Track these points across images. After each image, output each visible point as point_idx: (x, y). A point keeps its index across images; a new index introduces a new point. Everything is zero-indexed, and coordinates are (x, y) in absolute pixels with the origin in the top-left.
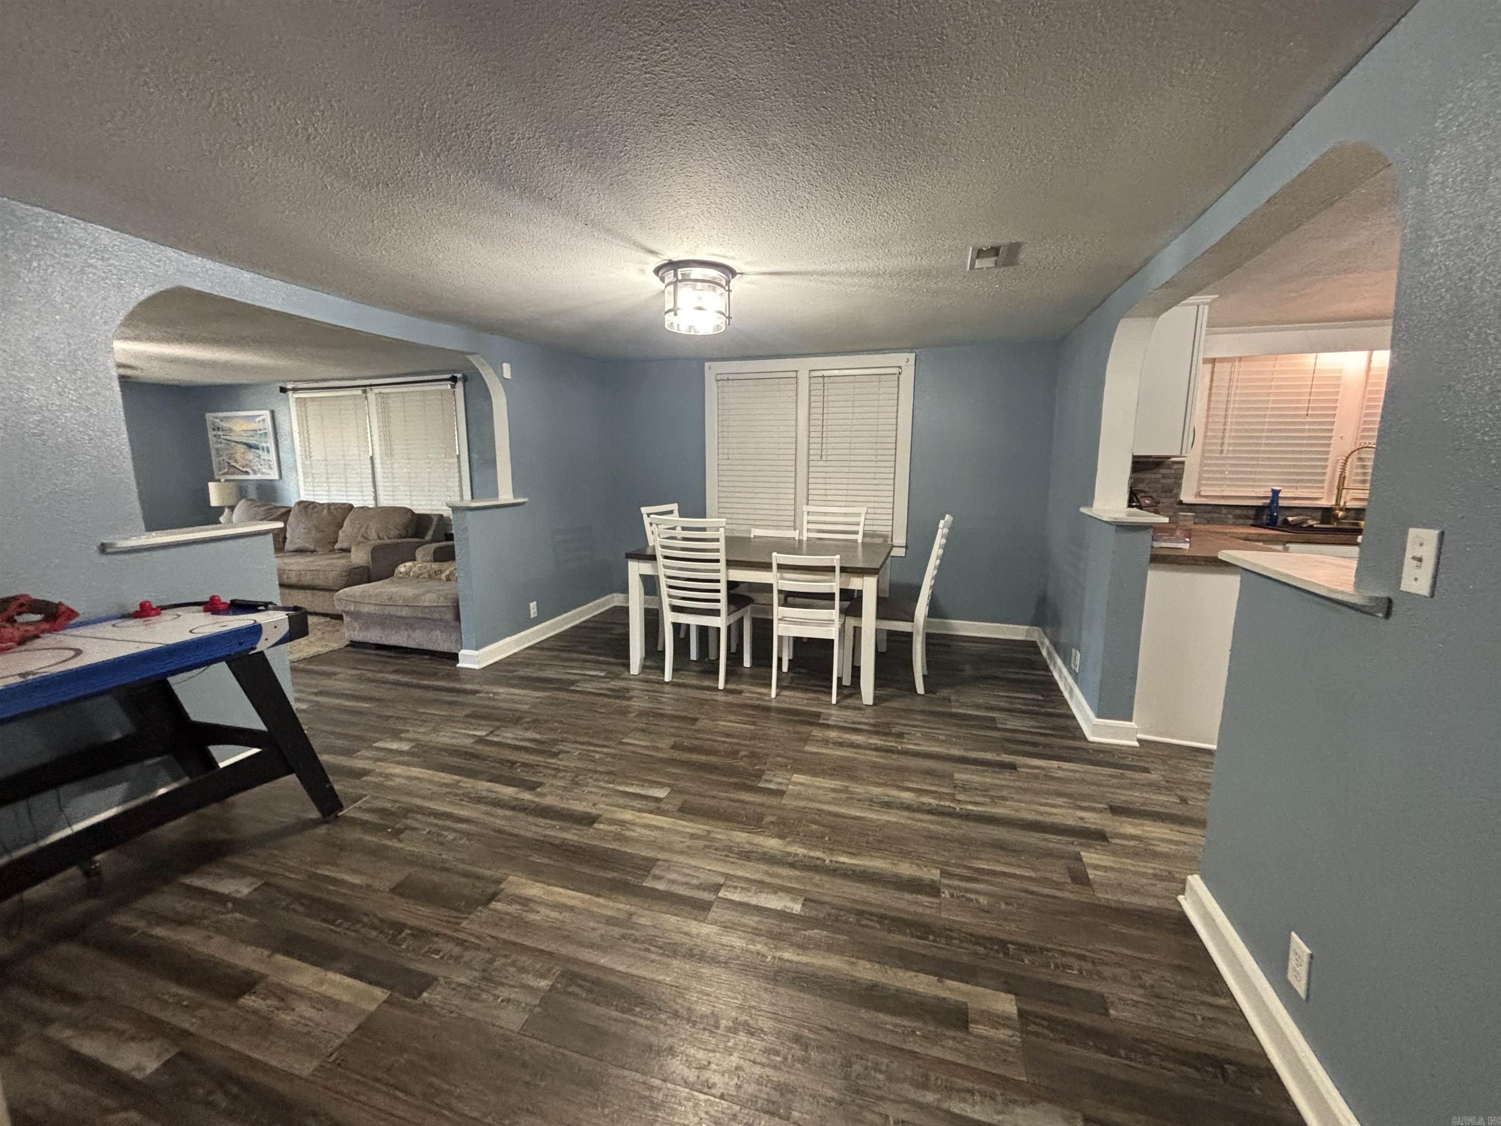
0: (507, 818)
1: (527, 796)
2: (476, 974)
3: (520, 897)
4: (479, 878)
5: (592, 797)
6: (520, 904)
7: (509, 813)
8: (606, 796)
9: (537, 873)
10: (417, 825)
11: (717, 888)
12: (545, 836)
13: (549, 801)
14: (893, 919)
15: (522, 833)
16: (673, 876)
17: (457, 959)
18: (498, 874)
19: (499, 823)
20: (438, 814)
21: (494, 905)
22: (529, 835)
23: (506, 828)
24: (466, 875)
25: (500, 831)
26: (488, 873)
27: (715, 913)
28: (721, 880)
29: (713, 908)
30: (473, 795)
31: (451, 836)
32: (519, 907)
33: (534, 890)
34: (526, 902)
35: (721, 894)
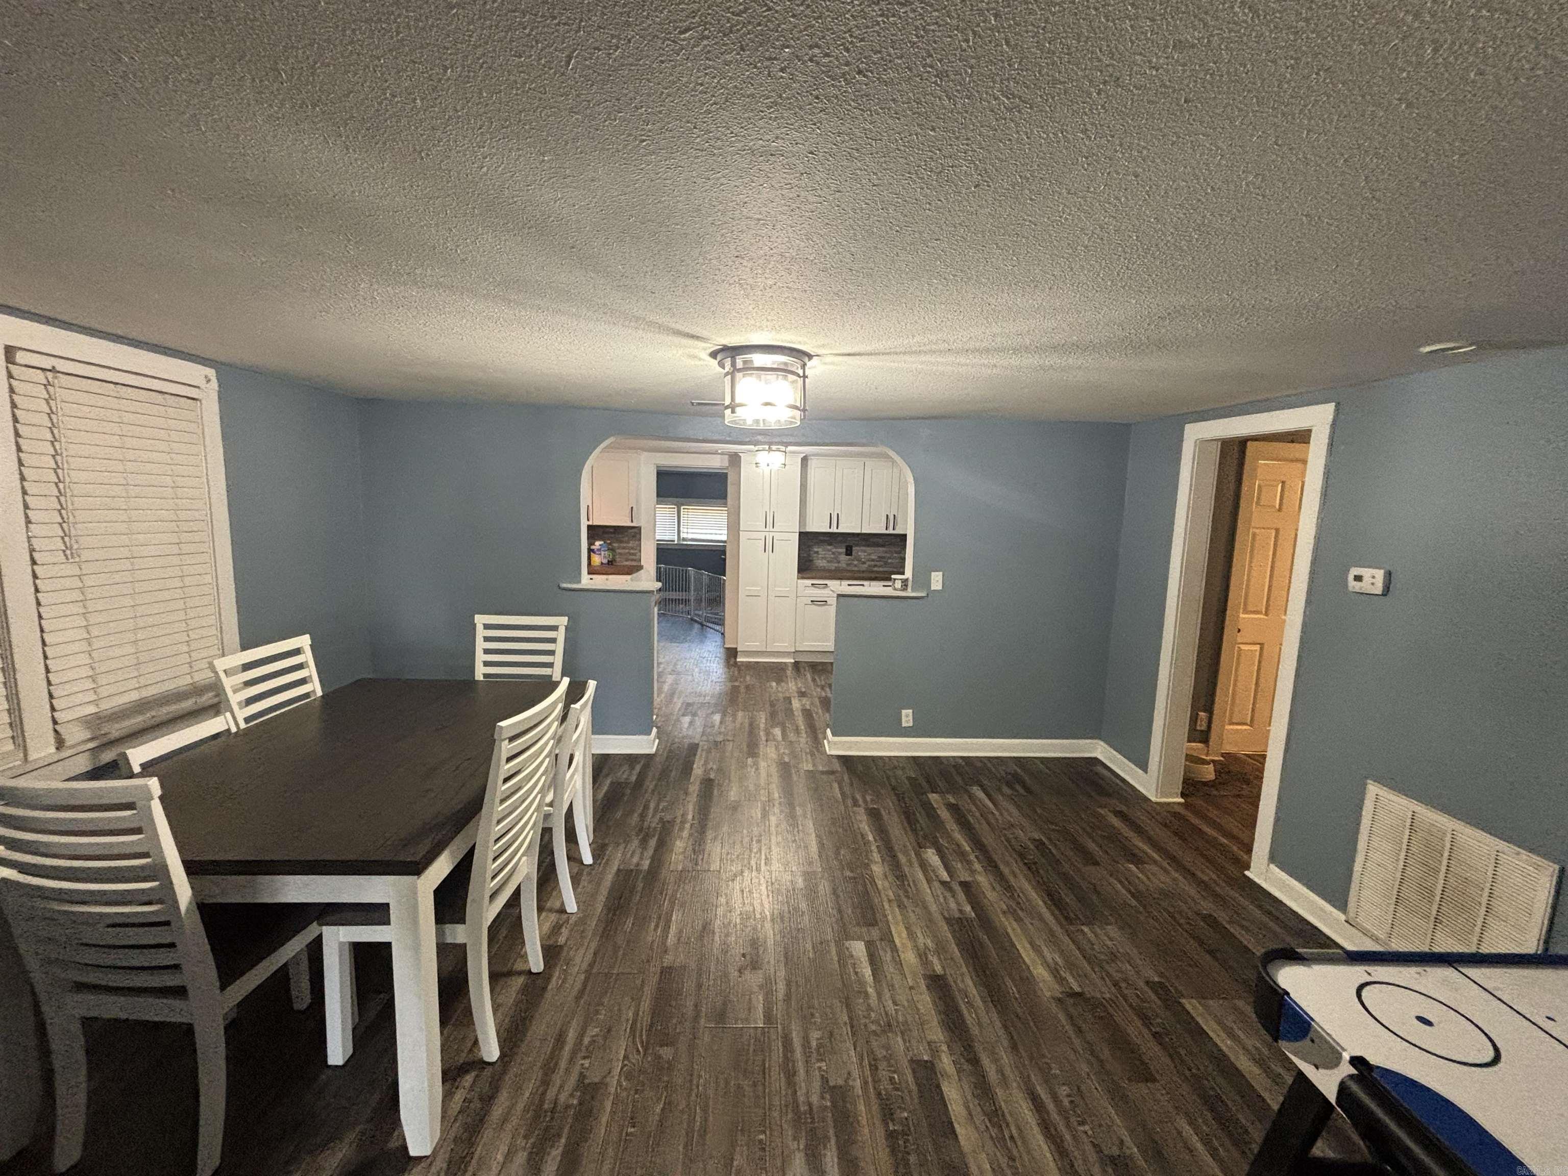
0: (993, 1053)
1: (946, 1062)
2: (1118, 963)
3: (1055, 977)
4: (1071, 1017)
5: (902, 998)
6: (1059, 973)
7: (986, 1061)
8: (892, 987)
9: (1026, 981)
10: (1088, 1148)
11: (943, 883)
12: (984, 1002)
13: (937, 1033)
14: (909, 823)
15: (998, 1024)
16: (953, 905)
17: (1125, 980)
18: (1054, 1008)
19: (1006, 1059)
20: (1054, 1142)
21: (1077, 989)
22: (995, 1016)
23: (1006, 1043)
24: (1079, 1031)
25: (1014, 1047)
26: (1062, 1017)
27: (965, 876)
28: (936, 884)
29: (962, 880)
30: (994, 1132)
31: (1063, 1091)
32: (1062, 973)
33: (1040, 972)
34: (1055, 972)
35: (948, 879)
